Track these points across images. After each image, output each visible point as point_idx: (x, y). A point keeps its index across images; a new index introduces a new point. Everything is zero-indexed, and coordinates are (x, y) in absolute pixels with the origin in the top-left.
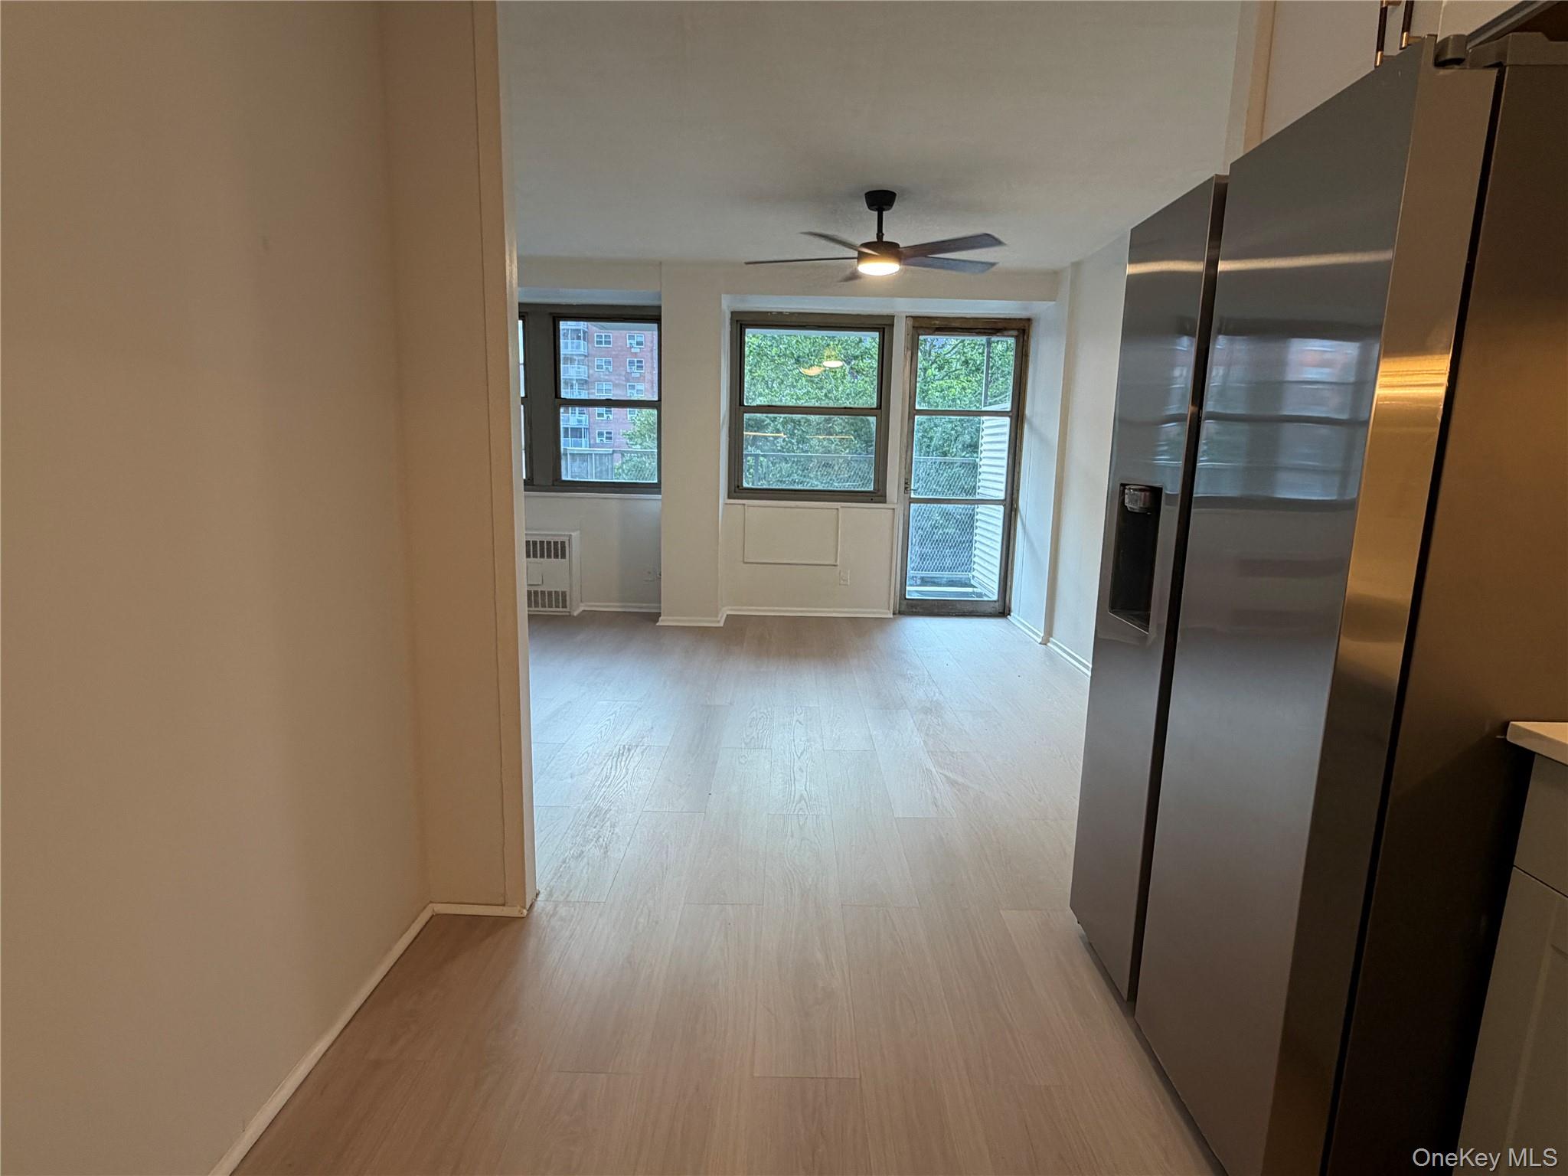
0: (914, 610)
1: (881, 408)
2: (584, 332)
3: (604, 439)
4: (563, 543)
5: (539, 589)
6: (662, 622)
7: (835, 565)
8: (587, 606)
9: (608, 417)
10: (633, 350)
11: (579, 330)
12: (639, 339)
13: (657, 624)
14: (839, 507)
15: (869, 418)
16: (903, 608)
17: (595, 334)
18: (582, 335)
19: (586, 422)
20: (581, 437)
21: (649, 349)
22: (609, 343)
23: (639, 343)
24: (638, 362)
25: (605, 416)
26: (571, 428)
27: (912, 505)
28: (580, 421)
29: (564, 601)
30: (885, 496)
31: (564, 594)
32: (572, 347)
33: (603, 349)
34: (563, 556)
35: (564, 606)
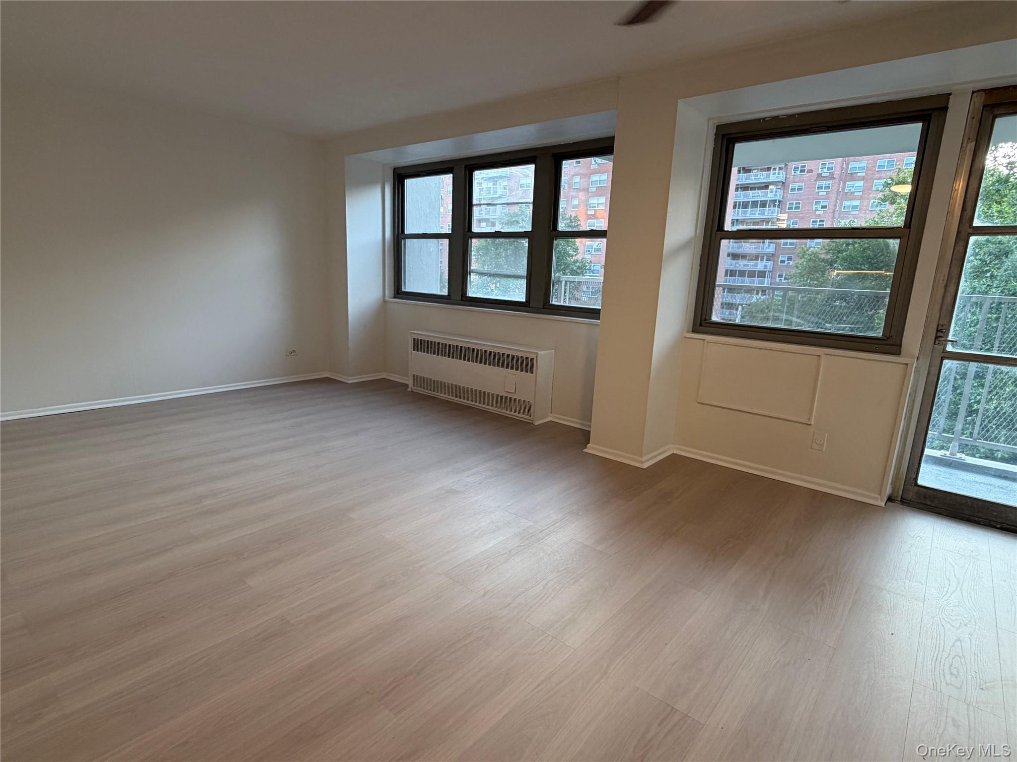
0: (928, 502)
1: (910, 227)
2: (779, 201)
3: (783, 279)
4: (532, 360)
5: (513, 396)
6: (591, 449)
7: (808, 424)
8: (554, 417)
9: (789, 263)
10: (817, 213)
11: (776, 200)
12: (825, 204)
13: (585, 450)
14: (821, 354)
15: (888, 240)
16: (910, 496)
17: (788, 202)
18: (777, 204)
19: (770, 267)
20: (765, 277)
21: (831, 211)
22: (798, 208)
23: (823, 207)
24: (820, 221)
25: (786, 262)
26: (758, 271)
27: (945, 361)
28: (766, 266)
29: (529, 411)
30: (901, 346)
31: (530, 403)
32: (768, 213)
33: (793, 213)
34: (532, 372)
35: (529, 415)
